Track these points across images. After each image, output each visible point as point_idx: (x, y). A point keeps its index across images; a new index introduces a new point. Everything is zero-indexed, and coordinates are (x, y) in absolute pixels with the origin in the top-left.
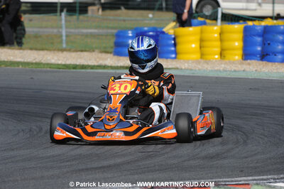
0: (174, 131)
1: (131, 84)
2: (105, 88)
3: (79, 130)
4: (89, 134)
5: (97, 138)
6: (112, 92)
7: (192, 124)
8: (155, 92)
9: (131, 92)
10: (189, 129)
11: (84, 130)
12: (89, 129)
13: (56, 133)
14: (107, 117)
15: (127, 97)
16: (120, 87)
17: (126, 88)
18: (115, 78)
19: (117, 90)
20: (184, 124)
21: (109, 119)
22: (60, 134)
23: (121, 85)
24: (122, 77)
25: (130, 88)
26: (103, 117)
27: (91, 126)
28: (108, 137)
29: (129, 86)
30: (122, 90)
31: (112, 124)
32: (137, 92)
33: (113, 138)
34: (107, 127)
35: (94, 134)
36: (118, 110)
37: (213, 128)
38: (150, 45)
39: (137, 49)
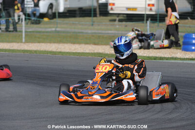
0: (134, 96)
1: (110, 66)
2: (94, 68)
3: (73, 95)
4: (79, 98)
5: (83, 100)
6: (97, 71)
9: (109, 71)
11: (76, 95)
12: (79, 94)
13: (60, 97)
15: (106, 74)
16: (102, 68)
17: (106, 68)
19: (100, 70)
21: (91, 88)
22: (63, 98)
23: (103, 66)
25: (109, 69)
26: (89, 87)
27: (81, 93)
28: (90, 99)
29: (108, 67)
30: (104, 70)
31: (93, 91)
32: (114, 71)
33: (93, 100)
34: (90, 93)
35: (81, 98)
36: (98, 82)
37: (167, 95)
38: (126, 41)
39: (117, 44)
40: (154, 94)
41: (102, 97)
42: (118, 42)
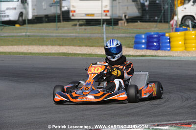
0: (126, 96)
1: (101, 68)
2: (87, 70)
3: (68, 95)
4: (74, 98)
5: (78, 100)
6: (90, 72)
7: (138, 91)
8: (118, 74)
9: (101, 73)
10: (136, 94)
11: (71, 96)
12: (74, 95)
13: (56, 97)
14: (85, 87)
15: (98, 75)
16: (94, 70)
17: (97, 70)
18: (93, 64)
19: (93, 71)
20: (132, 91)
21: (85, 89)
22: (58, 98)
23: (95, 68)
24: (98, 63)
25: (100, 70)
26: (83, 87)
27: (76, 93)
28: (84, 100)
29: (100, 68)
30: (96, 72)
31: (87, 92)
32: (105, 72)
33: (88, 100)
34: (84, 93)
35: (76, 98)
36: (92, 83)
37: (155, 93)
38: (117, 44)
39: (109, 47)
40: (143, 92)
41: (96, 97)
42: (110, 45)
